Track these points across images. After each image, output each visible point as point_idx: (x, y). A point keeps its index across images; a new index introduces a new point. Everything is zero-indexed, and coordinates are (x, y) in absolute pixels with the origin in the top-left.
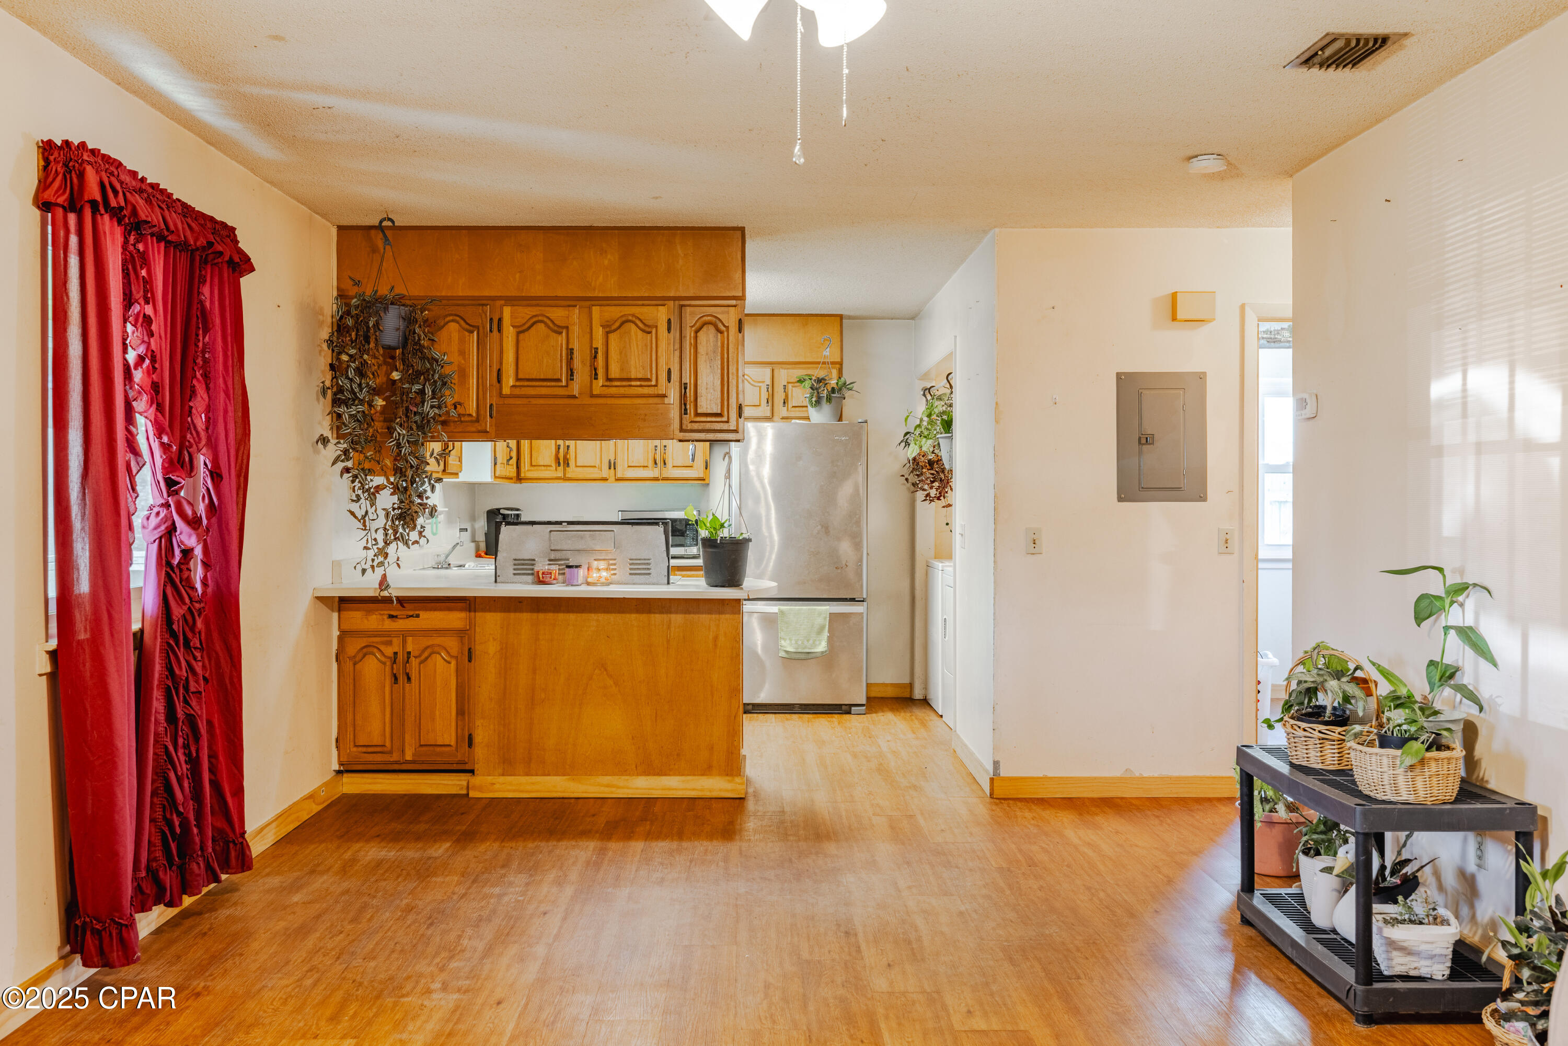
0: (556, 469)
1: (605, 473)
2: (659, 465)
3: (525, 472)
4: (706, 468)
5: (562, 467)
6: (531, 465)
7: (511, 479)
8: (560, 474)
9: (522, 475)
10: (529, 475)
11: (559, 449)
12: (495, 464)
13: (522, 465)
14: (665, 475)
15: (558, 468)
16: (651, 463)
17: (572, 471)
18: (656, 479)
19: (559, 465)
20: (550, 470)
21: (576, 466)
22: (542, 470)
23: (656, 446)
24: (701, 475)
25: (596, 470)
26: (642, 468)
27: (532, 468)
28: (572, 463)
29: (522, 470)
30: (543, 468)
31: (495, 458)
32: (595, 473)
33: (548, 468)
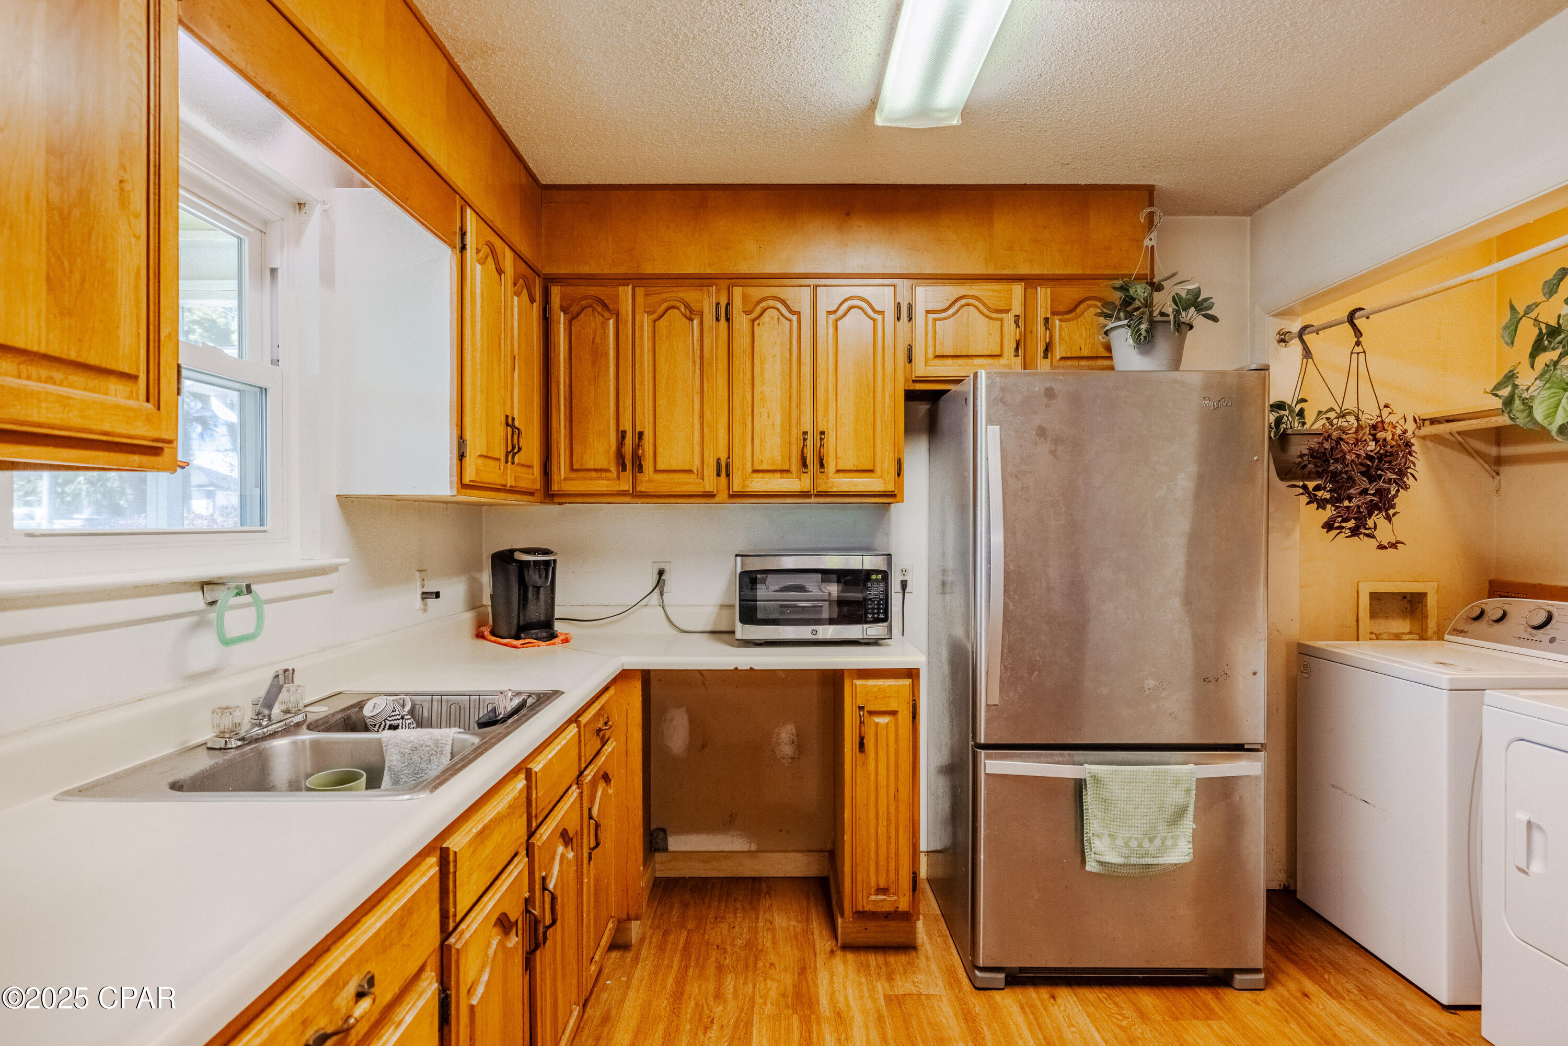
0: (618, 477)
1: (710, 483)
2: (810, 467)
3: (559, 483)
4: (899, 475)
5: (628, 473)
6: (572, 469)
7: (531, 494)
8: (626, 486)
9: (555, 487)
10: (569, 487)
11: (624, 437)
12: (462, 456)
13: (555, 468)
14: (822, 488)
15: (622, 474)
16: (795, 465)
17: (649, 480)
18: (805, 494)
19: (624, 469)
20: (608, 479)
21: (656, 471)
22: (591, 479)
23: (805, 433)
24: (890, 487)
25: (692, 478)
26: (778, 475)
27: (574, 475)
28: (648, 465)
29: (555, 478)
30: (594, 474)
31: (461, 440)
32: (691, 484)
33: (604, 475)
